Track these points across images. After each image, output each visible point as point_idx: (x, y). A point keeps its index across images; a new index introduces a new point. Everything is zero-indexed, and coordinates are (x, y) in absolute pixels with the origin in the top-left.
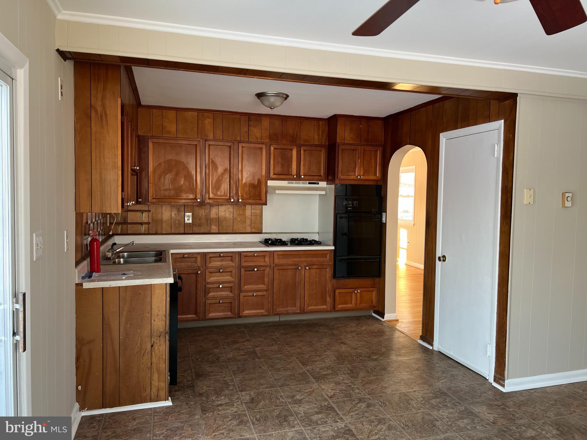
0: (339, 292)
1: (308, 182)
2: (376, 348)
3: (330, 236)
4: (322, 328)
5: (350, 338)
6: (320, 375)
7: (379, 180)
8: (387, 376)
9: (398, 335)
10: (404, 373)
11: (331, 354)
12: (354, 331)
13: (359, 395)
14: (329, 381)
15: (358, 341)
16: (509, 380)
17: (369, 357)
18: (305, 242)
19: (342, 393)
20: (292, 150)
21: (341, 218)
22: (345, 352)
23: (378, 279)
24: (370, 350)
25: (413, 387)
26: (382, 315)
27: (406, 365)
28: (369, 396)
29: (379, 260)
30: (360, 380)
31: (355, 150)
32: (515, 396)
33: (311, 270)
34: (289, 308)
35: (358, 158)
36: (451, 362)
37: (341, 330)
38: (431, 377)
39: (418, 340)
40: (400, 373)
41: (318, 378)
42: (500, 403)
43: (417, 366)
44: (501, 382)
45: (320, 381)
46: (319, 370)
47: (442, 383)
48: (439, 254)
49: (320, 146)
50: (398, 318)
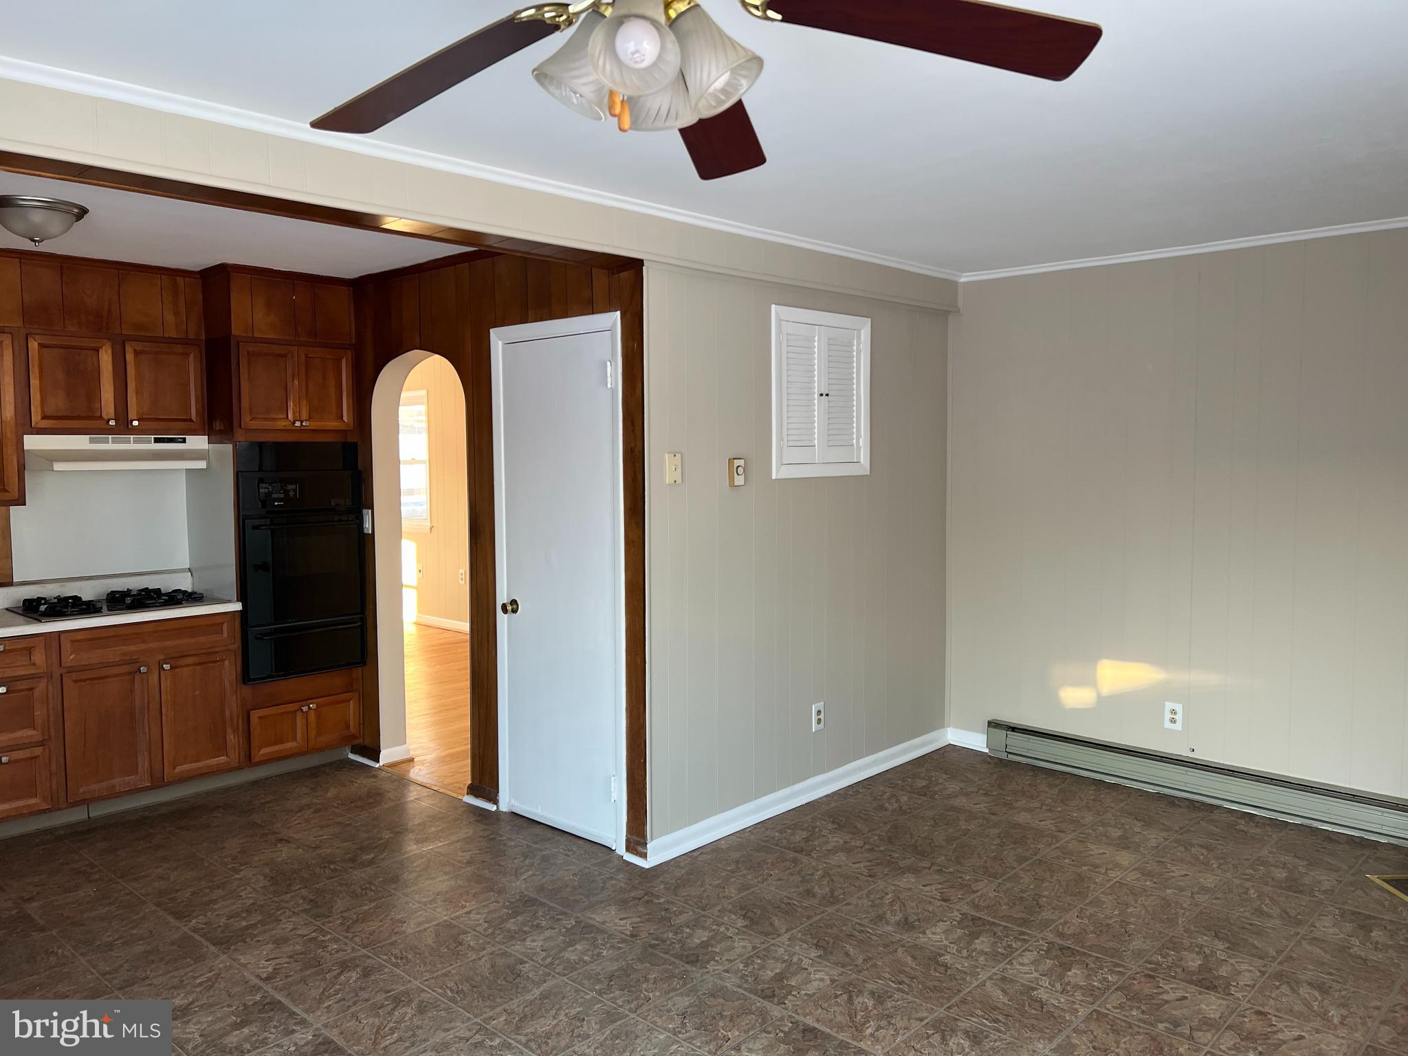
0: (259, 718)
1: (153, 437)
2: (367, 835)
3: (229, 575)
4: (219, 815)
5: (298, 824)
6: (229, 933)
7: (349, 430)
8: (402, 894)
9: (415, 793)
10: (440, 879)
11: (253, 875)
12: (306, 805)
13: (341, 954)
14: (259, 941)
15: (322, 827)
16: (655, 842)
17: (353, 860)
18: (153, 598)
19: (297, 961)
20: (97, 350)
21: (256, 528)
22: (289, 861)
23: (360, 670)
24: (354, 843)
25: (464, 903)
26: (374, 754)
27: (442, 858)
28: (364, 951)
29: (359, 624)
30: (338, 919)
31: (284, 356)
32: (667, 870)
33: (177, 670)
34: (116, 781)
35: (293, 375)
36: (538, 830)
37: (273, 811)
38: (500, 872)
39: (464, 796)
40: (432, 879)
41: (228, 941)
42: (641, 892)
43: (467, 856)
44: (640, 849)
45: (233, 947)
46: (227, 920)
47: (524, 879)
48: (502, 597)
49: (186, 342)
50: (412, 754)
